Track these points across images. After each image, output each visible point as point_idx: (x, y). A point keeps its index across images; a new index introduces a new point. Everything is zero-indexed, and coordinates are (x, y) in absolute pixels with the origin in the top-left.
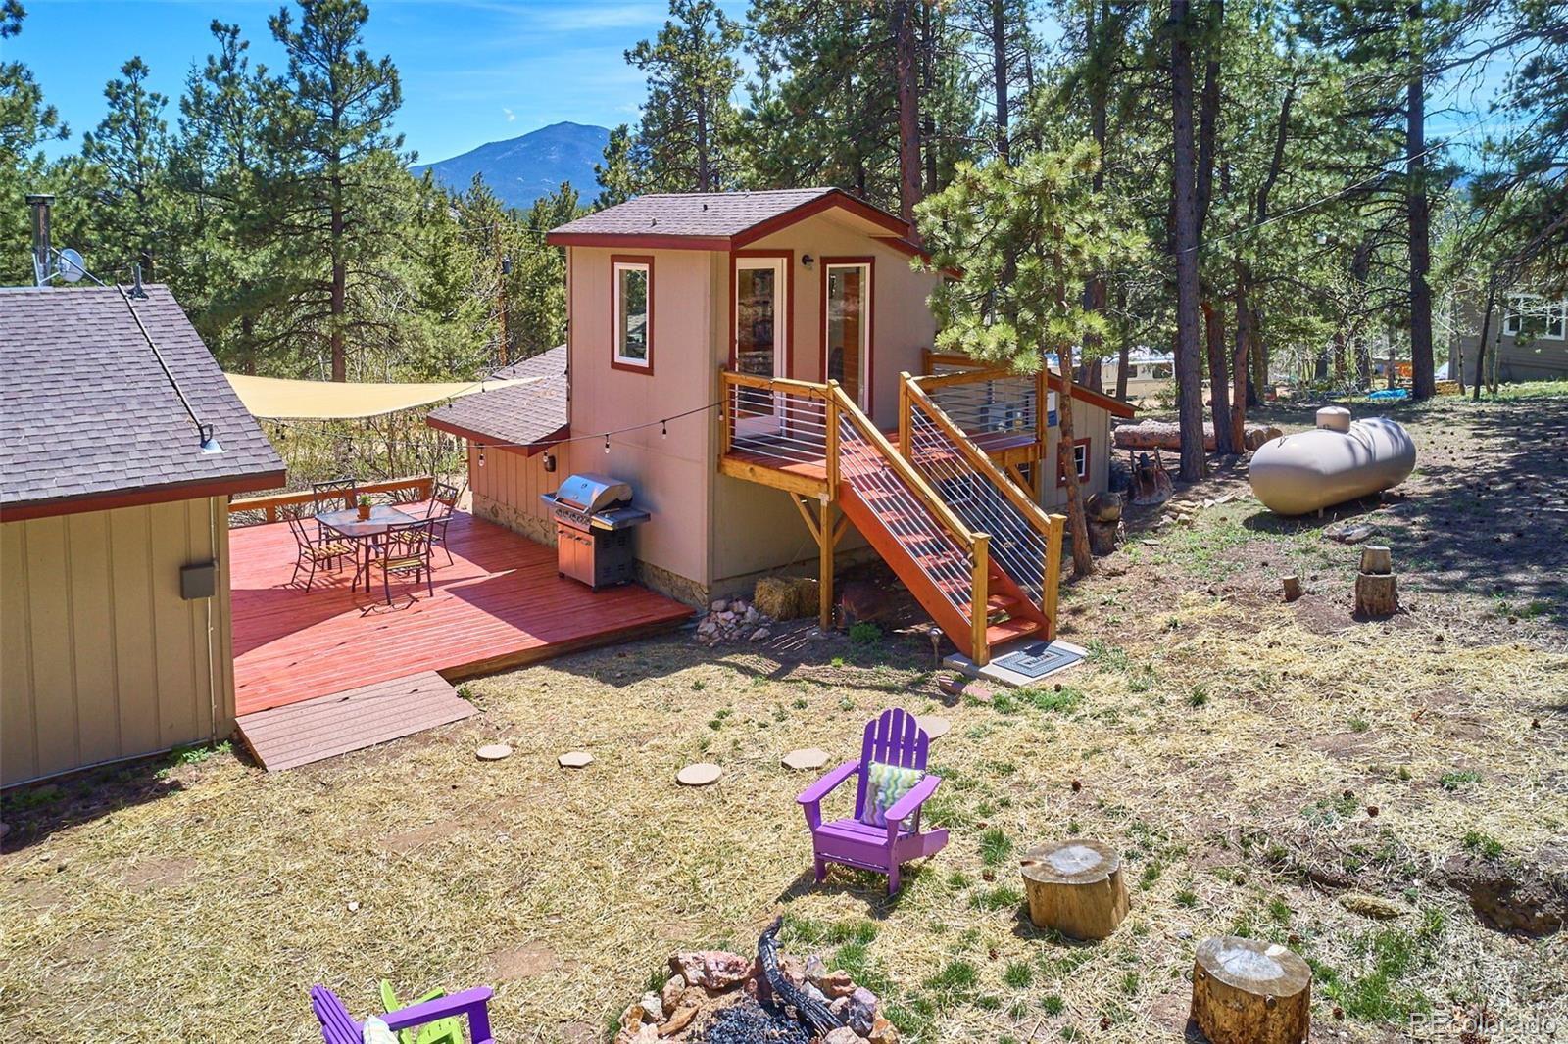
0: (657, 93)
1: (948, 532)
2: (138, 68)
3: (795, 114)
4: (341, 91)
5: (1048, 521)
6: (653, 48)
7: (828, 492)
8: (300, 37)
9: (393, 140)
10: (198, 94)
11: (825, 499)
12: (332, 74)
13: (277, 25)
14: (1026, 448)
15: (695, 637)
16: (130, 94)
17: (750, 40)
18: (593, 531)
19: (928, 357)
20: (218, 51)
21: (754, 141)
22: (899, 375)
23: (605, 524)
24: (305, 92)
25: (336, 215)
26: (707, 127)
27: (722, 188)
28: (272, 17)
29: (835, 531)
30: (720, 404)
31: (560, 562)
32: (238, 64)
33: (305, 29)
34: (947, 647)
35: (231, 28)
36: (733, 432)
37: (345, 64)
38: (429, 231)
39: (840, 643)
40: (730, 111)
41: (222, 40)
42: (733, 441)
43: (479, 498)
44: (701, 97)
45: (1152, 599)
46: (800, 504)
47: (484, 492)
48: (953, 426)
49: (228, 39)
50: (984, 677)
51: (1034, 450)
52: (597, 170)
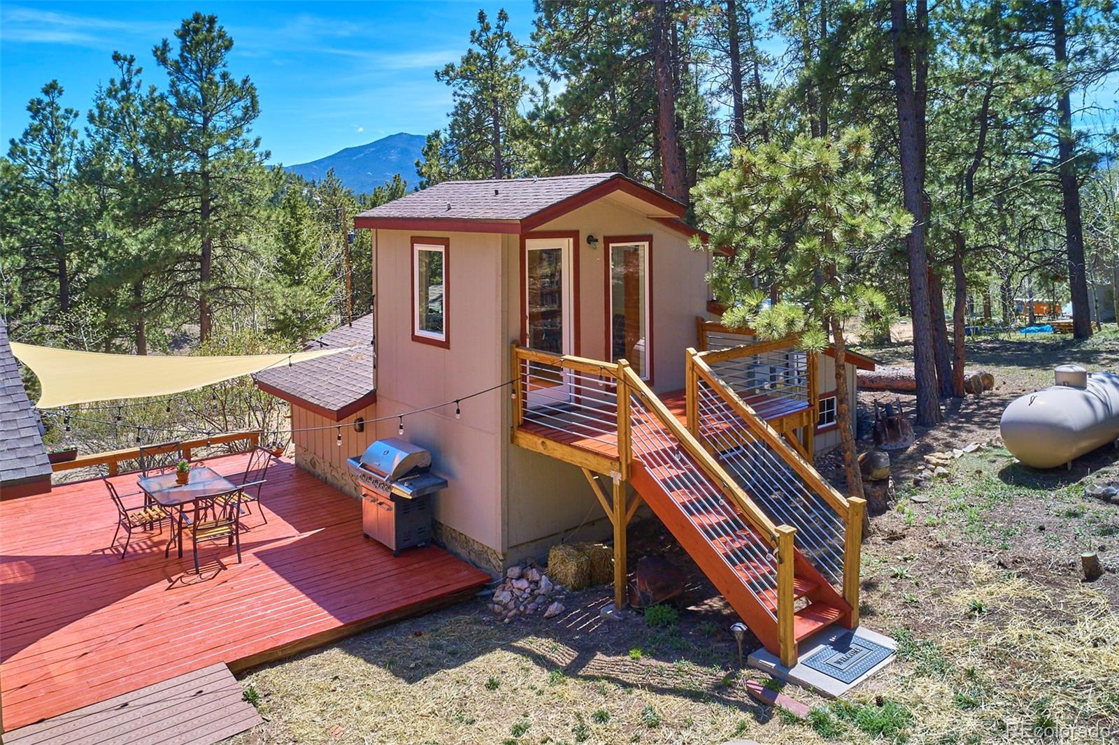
0: (461, 104)
1: (740, 511)
2: (55, 89)
3: (572, 114)
4: (209, 104)
5: (847, 505)
6: (458, 69)
7: (620, 471)
8: (177, 62)
9: (252, 142)
10: (101, 108)
11: (617, 478)
12: (201, 90)
13: (159, 53)
14: (800, 413)
15: (490, 606)
16: (48, 109)
17: (533, 56)
18: (394, 497)
19: (702, 325)
20: (118, 74)
21: (537, 136)
22: (685, 353)
23: (404, 492)
24: (181, 105)
25: (205, 203)
26: (501, 129)
27: (513, 176)
28: (155, 47)
29: (627, 510)
30: (512, 382)
31: (364, 519)
32: (133, 86)
33: (181, 55)
34: (752, 643)
35: (128, 57)
36: (525, 405)
37: (211, 82)
38: (279, 214)
39: (637, 625)
40: (518, 117)
41: (121, 67)
42: (525, 413)
43: (301, 451)
44: (496, 106)
45: (943, 571)
46: (592, 480)
47: (304, 446)
48: (741, 403)
49: (125, 66)
50: (796, 683)
51: (808, 415)
52: (417, 164)
